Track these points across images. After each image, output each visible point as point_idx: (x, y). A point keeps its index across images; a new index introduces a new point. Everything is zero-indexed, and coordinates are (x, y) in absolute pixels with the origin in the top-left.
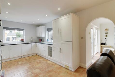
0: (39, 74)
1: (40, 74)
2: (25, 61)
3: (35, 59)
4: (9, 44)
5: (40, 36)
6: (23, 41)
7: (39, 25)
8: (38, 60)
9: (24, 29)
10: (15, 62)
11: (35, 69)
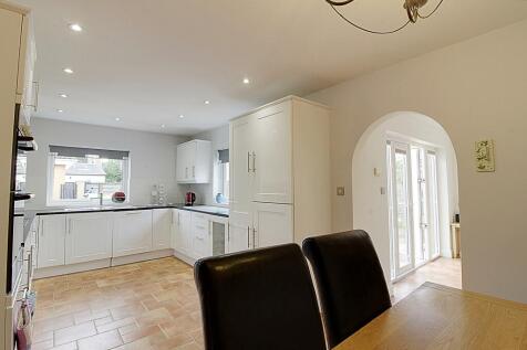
0: (162, 325)
1: (167, 325)
2: (120, 277)
3: (161, 274)
4: (66, 210)
5: (189, 180)
6: (123, 199)
7: (186, 137)
8: (171, 278)
9: (127, 154)
10: (84, 279)
11: (150, 309)
